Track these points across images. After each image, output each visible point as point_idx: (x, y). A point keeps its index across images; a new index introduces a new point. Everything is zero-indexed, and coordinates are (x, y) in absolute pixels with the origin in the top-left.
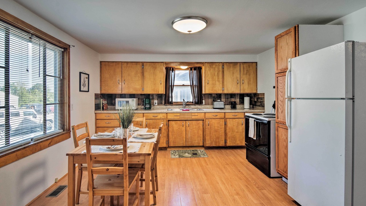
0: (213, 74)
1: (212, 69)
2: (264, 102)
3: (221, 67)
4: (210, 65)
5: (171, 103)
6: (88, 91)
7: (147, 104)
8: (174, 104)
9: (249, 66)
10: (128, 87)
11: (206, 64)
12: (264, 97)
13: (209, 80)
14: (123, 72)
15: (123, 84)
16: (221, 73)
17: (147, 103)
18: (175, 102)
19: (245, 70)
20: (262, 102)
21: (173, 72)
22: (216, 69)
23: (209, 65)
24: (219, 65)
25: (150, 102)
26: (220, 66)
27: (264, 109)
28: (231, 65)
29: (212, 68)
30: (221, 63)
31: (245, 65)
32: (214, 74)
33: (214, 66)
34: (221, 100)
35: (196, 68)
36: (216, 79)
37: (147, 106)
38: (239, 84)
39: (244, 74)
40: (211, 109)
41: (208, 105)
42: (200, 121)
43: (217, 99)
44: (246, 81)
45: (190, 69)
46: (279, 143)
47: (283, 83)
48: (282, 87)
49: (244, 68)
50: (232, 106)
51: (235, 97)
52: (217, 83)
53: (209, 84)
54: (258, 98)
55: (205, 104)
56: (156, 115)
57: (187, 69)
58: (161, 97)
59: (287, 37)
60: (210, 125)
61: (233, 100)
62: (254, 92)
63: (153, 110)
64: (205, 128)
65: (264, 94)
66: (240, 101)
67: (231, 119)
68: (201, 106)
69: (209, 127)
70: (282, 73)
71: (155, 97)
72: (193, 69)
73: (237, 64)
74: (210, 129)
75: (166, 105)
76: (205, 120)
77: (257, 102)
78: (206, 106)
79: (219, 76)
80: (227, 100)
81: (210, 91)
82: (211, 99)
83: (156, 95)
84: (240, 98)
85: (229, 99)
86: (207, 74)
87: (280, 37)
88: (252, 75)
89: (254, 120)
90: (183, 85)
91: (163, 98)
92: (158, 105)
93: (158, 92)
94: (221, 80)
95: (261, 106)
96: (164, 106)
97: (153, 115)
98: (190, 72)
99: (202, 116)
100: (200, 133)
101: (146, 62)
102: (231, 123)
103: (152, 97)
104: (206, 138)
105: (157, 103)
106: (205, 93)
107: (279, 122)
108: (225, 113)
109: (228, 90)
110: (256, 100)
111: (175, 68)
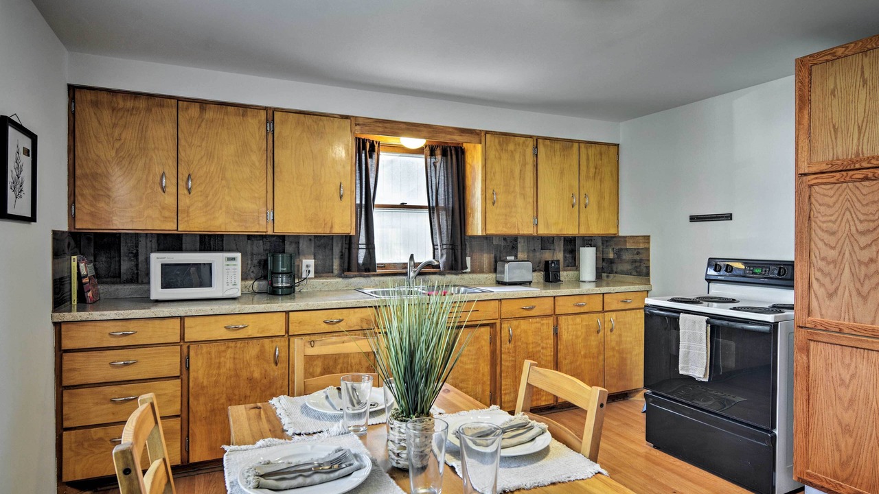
0: (509, 170)
1: (504, 156)
3: (529, 151)
4: (499, 142)
5: (367, 270)
6: (33, 218)
7: (282, 273)
8: (379, 271)
9: (601, 154)
10: (206, 205)
11: (488, 136)
13: (496, 190)
14: (182, 142)
15: (183, 191)
16: (529, 168)
17: (280, 269)
18: (384, 266)
19: (592, 165)
20: (641, 261)
21: (371, 157)
22: (517, 156)
23: (497, 141)
24: (524, 143)
25: (291, 265)
26: (527, 146)
28: (557, 146)
29: (506, 150)
30: (531, 137)
31: (592, 151)
32: (512, 171)
33: (511, 147)
34: (516, 256)
35: (448, 149)
36: (517, 189)
37: (282, 282)
38: (577, 207)
39: (588, 177)
40: (491, 285)
41: (482, 272)
42: (483, 329)
43: (504, 254)
44: (593, 200)
45: (427, 151)
46: (812, 391)
47: (837, 205)
48: (833, 218)
49: (588, 159)
50: (550, 275)
51: (552, 247)
52: (520, 202)
53: (496, 204)
54: (621, 249)
55: (472, 272)
56: (336, 316)
57: (420, 151)
58: (329, 247)
59: (866, 60)
60: (513, 342)
61: (547, 256)
62: (612, 231)
63: (304, 295)
64: (498, 352)
65: (647, 238)
66: (565, 257)
67: (571, 316)
68: (460, 276)
69: (511, 346)
70: (838, 175)
71: (303, 245)
72: (438, 152)
73: (572, 146)
74: (513, 355)
75: (346, 277)
76: (498, 325)
77: (616, 261)
78: (474, 276)
79: (524, 179)
80: (531, 254)
81: (500, 228)
82: (489, 252)
83: (310, 240)
84: (564, 251)
85: (538, 254)
86: (491, 172)
87: (827, 61)
88: (608, 184)
89: (708, 322)
90: (403, 206)
91: (337, 250)
92: (316, 277)
93: (332, 227)
94: (530, 191)
95: (635, 273)
96: (340, 280)
97: (324, 315)
98: (429, 160)
99: (489, 312)
100: (481, 369)
101: (282, 110)
102: (570, 330)
103: (294, 246)
104: (503, 383)
105: (312, 269)
106: (484, 234)
107: (819, 327)
108: (554, 297)
109: (547, 225)
110: (611, 256)
111: (379, 144)
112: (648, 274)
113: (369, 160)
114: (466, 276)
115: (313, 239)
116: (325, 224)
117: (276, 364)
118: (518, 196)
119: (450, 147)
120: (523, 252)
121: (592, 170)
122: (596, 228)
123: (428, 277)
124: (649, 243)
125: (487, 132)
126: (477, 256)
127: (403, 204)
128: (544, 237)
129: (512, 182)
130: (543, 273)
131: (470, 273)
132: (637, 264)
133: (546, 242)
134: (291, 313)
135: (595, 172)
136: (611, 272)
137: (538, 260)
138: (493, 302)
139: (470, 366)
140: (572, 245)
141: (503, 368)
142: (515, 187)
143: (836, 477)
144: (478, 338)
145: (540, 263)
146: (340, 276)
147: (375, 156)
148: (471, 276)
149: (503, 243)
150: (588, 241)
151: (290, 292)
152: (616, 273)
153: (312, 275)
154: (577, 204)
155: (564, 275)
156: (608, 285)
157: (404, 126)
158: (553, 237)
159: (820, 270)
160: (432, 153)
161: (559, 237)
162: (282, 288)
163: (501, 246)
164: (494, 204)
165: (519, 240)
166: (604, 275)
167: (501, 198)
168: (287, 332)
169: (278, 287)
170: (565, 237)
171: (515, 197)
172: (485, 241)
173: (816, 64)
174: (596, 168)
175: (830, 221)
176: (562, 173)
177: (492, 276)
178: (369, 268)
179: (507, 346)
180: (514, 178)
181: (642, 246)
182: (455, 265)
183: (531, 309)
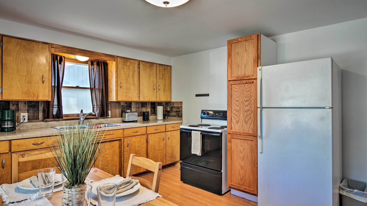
0: (128, 74)
1: (126, 67)
2: (182, 111)
3: (136, 66)
4: (123, 61)
5: (58, 117)
7: (8, 120)
8: (64, 118)
9: (165, 69)
11: (118, 58)
12: (181, 106)
13: (122, 82)
16: (136, 73)
17: (7, 118)
18: (67, 116)
19: (161, 74)
20: (179, 111)
21: (60, 63)
22: (131, 68)
23: (122, 61)
24: (134, 62)
25: (14, 116)
26: (135, 64)
27: (182, 120)
28: (148, 65)
29: (126, 65)
30: (137, 60)
31: (161, 68)
32: (129, 74)
33: (128, 64)
34: (131, 110)
35: (100, 63)
36: (131, 82)
37: (8, 125)
38: (155, 90)
39: (160, 78)
40: (120, 123)
41: (116, 117)
42: (116, 142)
43: (126, 109)
44: (162, 87)
45: (90, 63)
46: (232, 156)
47: (239, 92)
48: (238, 96)
49: (160, 71)
50: (145, 118)
51: (146, 106)
52: (132, 87)
53: (122, 88)
54: (172, 107)
55: (111, 117)
56: (40, 141)
57: (86, 62)
58: (37, 107)
59: (247, 43)
60: (129, 146)
61: (144, 110)
62: (169, 100)
63: (20, 131)
64: (123, 151)
65: (181, 103)
66: (151, 111)
67: (153, 134)
68: (106, 119)
69: (128, 148)
70: (239, 81)
71: (21, 106)
72: (95, 63)
73: (153, 66)
74: (129, 152)
75: (46, 121)
76: (123, 140)
77: (171, 111)
78: (112, 119)
79: (134, 78)
80: (137, 109)
81: (124, 98)
82: (119, 109)
83: (25, 103)
84: (151, 108)
85: (140, 109)
86: (119, 74)
87: (236, 42)
88: (167, 81)
89: (201, 133)
90: (77, 87)
91: (41, 108)
92: (28, 122)
93: (38, 97)
94: (136, 83)
95: (177, 116)
96: (43, 123)
97: (33, 141)
98: (90, 67)
99: (118, 135)
100: (115, 159)
101: (8, 36)
102: (153, 140)
103: (15, 106)
104: (125, 164)
105: (26, 118)
106: (117, 101)
107: (234, 133)
108: (146, 127)
109: (144, 97)
110: (169, 109)
111: (65, 58)
112: (182, 116)
113: (59, 65)
114: (108, 119)
115: (27, 102)
116: (34, 95)
117: (3, 168)
118: (132, 85)
119: (101, 62)
120: (134, 108)
121: (161, 76)
122: (163, 98)
123: (90, 120)
124: (182, 104)
125: (118, 57)
126: (113, 110)
127: (78, 86)
128: (143, 102)
129: (129, 79)
130: (142, 117)
131: (110, 118)
132: (178, 113)
133: (144, 104)
134: (12, 141)
135: (163, 76)
136: (169, 116)
137: (140, 111)
138: (120, 130)
139: (110, 159)
140: (154, 105)
141: (125, 158)
142: (130, 80)
143: (239, 184)
144: (113, 146)
145: (141, 113)
146: (43, 121)
147: (63, 63)
148: (111, 119)
149: (125, 105)
150: (160, 104)
151: (13, 130)
152: (171, 116)
153: (26, 121)
154: (155, 89)
155: (151, 117)
156: (167, 121)
157: (78, 50)
158: (146, 102)
159: (234, 114)
160: (92, 64)
161: (149, 102)
162: (8, 128)
163: (124, 106)
164: (121, 87)
165: (132, 103)
166: (166, 117)
167: (124, 85)
168: (10, 150)
169: (5, 128)
170: (151, 102)
171: (130, 85)
172: (117, 104)
173: (233, 43)
174: (163, 75)
175: (237, 97)
176: (150, 76)
177: (120, 119)
178: (59, 116)
179: (126, 149)
180: (130, 77)
181: (180, 106)
182: (103, 114)
183: (137, 132)
